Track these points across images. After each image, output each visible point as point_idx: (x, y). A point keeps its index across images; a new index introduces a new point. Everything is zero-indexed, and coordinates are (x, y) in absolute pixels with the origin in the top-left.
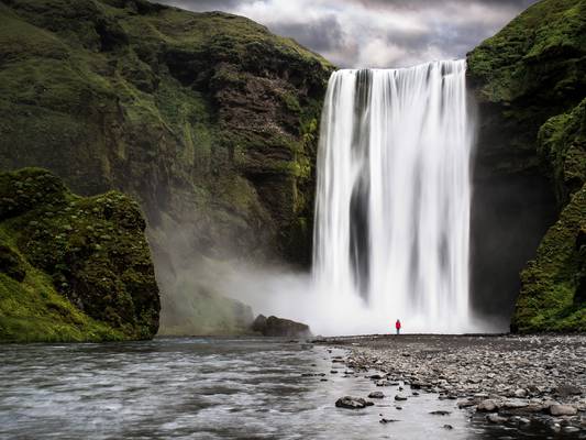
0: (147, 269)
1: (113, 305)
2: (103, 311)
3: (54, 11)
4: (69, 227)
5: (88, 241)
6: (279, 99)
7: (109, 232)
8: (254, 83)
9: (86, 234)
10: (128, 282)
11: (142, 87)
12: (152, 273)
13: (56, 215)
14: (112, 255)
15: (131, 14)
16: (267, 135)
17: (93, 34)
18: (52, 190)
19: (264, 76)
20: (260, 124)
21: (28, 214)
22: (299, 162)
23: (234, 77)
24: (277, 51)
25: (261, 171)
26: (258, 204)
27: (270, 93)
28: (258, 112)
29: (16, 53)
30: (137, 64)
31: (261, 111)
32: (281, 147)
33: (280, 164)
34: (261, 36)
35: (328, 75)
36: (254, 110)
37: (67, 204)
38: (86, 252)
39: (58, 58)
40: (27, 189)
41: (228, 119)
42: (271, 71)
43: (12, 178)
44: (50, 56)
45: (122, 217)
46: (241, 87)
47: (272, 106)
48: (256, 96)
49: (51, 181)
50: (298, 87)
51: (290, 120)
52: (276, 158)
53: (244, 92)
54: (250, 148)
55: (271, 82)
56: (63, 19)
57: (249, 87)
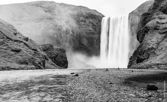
0: (66, 58)
1: (61, 64)
2: (59, 64)
3: (50, 8)
4: (54, 52)
5: (57, 54)
6: (92, 23)
7: (60, 53)
9: (57, 53)
10: (63, 60)
13: (52, 50)
14: (61, 56)
15: (64, 7)
18: (52, 47)
19: (89, 19)
20: (89, 28)
21: (48, 50)
22: (96, 35)
23: (83, 19)
24: (92, 14)
25: (89, 37)
26: (88, 43)
27: (90, 22)
28: (88, 26)
29: (44, 18)
32: (93, 33)
33: (92, 36)
34: (89, 11)
35: (102, 18)
37: (54, 49)
38: (57, 56)
39: (51, 19)
40: (48, 46)
41: (82, 28)
42: (91, 18)
43: (46, 45)
44: (49, 19)
45: (62, 50)
47: (91, 25)
48: (88, 23)
49: (51, 45)
51: (94, 27)
53: (85, 22)
54: (86, 33)
55: (91, 20)
57: (86, 21)
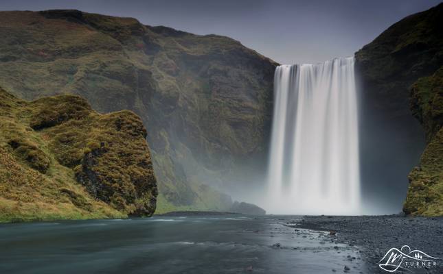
0: (144, 164)
1: (120, 191)
2: (112, 195)
6: (247, 80)
8: (233, 72)
10: (132, 174)
11: (169, 73)
12: (151, 167)
15: (165, 36)
16: (240, 101)
17: (141, 43)
19: (238, 68)
20: (236, 94)
25: (237, 121)
28: (235, 87)
30: (167, 60)
31: (237, 87)
32: (248, 107)
33: (247, 117)
34: (237, 46)
35: (274, 68)
36: (233, 87)
41: (218, 92)
42: (242, 65)
46: (225, 74)
47: (243, 84)
48: (234, 79)
50: (257, 74)
51: (253, 92)
52: (246, 114)
53: (227, 76)
54: (231, 108)
55: (243, 71)
57: (230, 74)
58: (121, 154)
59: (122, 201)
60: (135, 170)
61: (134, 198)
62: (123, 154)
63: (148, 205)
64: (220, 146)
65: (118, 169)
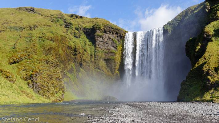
2: (44, 93)
6: (112, 40)
8: (106, 36)
11: (75, 36)
16: (109, 49)
17: (62, 22)
19: (108, 34)
20: (107, 46)
23: (100, 34)
24: (111, 27)
25: (107, 59)
26: (107, 67)
27: (109, 38)
30: (75, 31)
31: (107, 43)
32: (112, 52)
33: (112, 57)
34: (108, 23)
35: (125, 34)
36: (105, 43)
41: (99, 45)
42: (110, 32)
46: (102, 37)
47: (110, 42)
48: (106, 39)
51: (115, 45)
52: (111, 55)
54: (104, 53)
55: (110, 35)
56: (55, 19)
57: (104, 37)
58: (48, 75)
59: (48, 95)
60: (55, 82)
61: (54, 94)
62: (49, 75)
63: (61, 97)
64: (99, 70)
65: (46, 82)
